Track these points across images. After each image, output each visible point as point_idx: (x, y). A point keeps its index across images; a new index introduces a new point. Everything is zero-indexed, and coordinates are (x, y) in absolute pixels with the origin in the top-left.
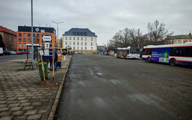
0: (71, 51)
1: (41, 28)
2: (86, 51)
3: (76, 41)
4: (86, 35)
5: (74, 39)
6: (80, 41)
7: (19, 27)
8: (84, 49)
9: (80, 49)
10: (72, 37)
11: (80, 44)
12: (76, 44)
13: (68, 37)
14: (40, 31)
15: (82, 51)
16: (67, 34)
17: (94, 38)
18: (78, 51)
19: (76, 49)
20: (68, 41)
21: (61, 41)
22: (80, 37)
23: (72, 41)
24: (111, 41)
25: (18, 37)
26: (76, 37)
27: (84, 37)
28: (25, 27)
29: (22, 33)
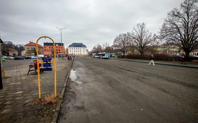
0: (73, 55)
1: (56, 44)
2: (81, 55)
3: (76, 50)
4: (81, 47)
5: (77, 49)
6: (78, 50)
7: (44, 43)
8: (80, 54)
9: (78, 54)
10: (73, 48)
11: (78, 51)
12: (76, 51)
13: (71, 48)
14: (56, 45)
15: (79, 55)
16: (70, 46)
17: (85, 48)
18: (77, 55)
19: (76, 54)
20: (71, 50)
21: (67, 50)
22: (78, 48)
23: (73, 50)
24: (92, 50)
25: (44, 49)
26: (75, 48)
27: (80, 48)
28: (47, 43)
29: (46, 46)
